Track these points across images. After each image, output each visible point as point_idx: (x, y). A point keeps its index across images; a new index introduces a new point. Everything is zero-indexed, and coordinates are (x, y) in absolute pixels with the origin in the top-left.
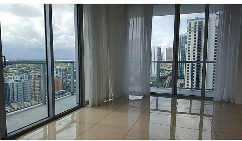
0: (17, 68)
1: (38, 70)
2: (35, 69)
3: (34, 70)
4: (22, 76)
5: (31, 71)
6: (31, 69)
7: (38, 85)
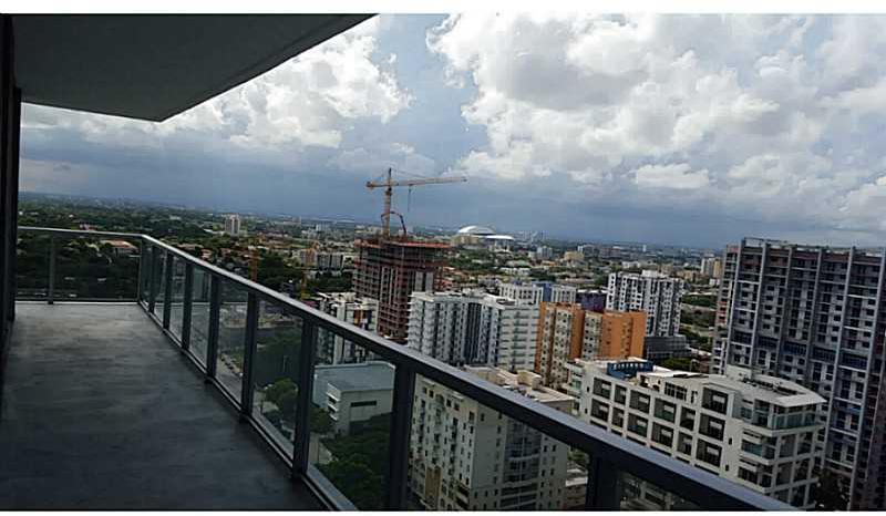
0: (528, 264)
1: (589, 278)
2: (581, 270)
3: (575, 275)
4: (527, 289)
5: (564, 277)
6: (568, 269)
7: (565, 324)
